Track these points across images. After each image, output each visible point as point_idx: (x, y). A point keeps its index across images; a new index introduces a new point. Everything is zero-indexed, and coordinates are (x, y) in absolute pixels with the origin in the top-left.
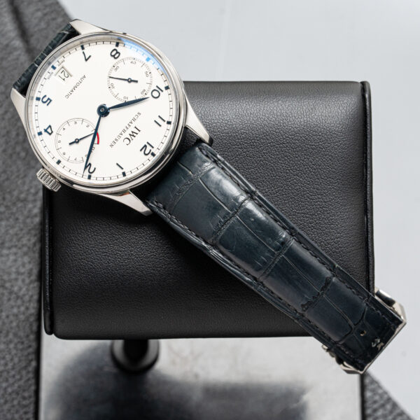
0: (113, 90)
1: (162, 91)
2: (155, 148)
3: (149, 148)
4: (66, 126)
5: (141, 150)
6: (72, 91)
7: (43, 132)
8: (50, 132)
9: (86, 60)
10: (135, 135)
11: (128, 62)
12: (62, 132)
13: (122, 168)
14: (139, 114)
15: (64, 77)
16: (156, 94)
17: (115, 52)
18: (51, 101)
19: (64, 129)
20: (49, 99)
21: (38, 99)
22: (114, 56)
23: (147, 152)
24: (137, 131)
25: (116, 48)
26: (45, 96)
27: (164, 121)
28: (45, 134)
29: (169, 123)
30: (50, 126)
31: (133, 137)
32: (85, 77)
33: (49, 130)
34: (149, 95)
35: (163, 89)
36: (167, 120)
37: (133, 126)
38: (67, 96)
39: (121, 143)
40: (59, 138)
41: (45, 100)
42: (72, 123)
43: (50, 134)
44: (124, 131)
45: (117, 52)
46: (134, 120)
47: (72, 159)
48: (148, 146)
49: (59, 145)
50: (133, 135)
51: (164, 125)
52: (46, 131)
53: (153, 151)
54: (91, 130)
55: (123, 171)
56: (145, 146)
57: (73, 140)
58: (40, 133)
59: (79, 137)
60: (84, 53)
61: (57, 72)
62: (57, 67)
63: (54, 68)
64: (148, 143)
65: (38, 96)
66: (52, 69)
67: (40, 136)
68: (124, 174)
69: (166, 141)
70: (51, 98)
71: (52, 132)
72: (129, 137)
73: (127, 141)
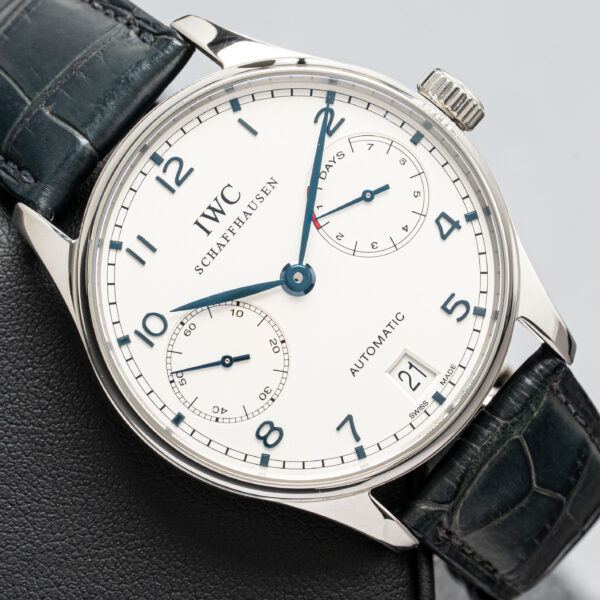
0: (273, 335)
1: (137, 333)
2: (151, 177)
3: (170, 178)
4: (399, 235)
5: (191, 170)
6: (386, 333)
7: (463, 222)
8: (443, 222)
9: (349, 418)
10: (210, 213)
11: (234, 411)
12: (412, 221)
13: (241, 121)
14: (199, 270)
15: (413, 372)
16: (155, 325)
17: (271, 441)
18: (444, 307)
19: (405, 229)
20: (450, 312)
21: (479, 312)
22: (273, 428)
23: (175, 166)
24: (204, 222)
25: (266, 451)
26: (459, 320)
27: (129, 251)
28: (458, 215)
29: (116, 246)
30: (444, 237)
31: (215, 206)
32: (353, 372)
33: (446, 226)
34: (173, 319)
35: (134, 338)
36: (123, 253)
37: (216, 237)
38: (399, 319)
39: (246, 188)
40: (418, 204)
41: (461, 310)
42: (384, 243)
43: (443, 215)
44: (239, 223)
45: (264, 439)
46: (212, 254)
47: (380, 148)
48: (173, 184)
49: (417, 184)
50: (214, 214)
51: (129, 242)
52: (456, 225)
53: (158, 171)
54: (334, 225)
55: (239, 115)
56: (179, 183)
57: (378, 198)
58: (471, 217)
59: (362, 205)
60: (357, 439)
61: (430, 386)
62: (430, 400)
63: (439, 398)
64: (172, 191)
65: (479, 319)
66: (444, 394)
67: (471, 210)
68: (235, 105)
69: (125, 197)
70: (443, 314)
71: (437, 221)
72: (225, 206)
73: (230, 195)
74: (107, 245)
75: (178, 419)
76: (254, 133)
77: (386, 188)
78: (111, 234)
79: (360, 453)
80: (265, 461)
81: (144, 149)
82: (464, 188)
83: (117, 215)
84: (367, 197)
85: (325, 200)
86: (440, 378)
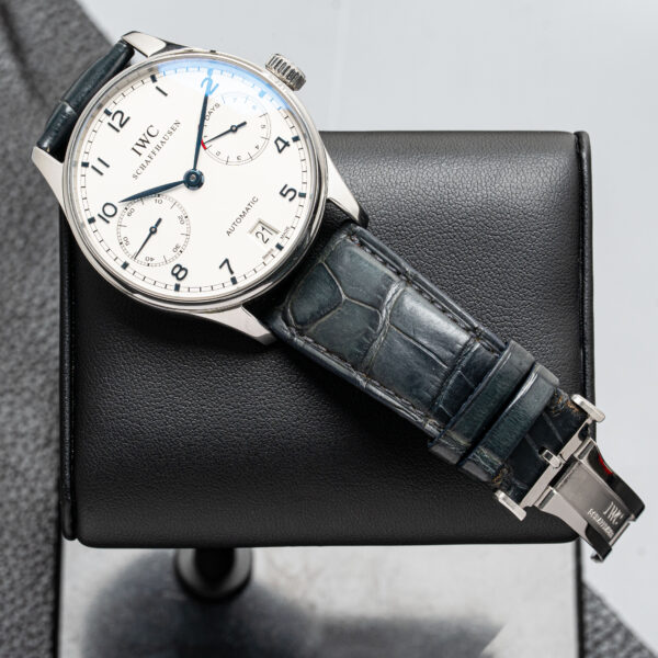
0: (180, 214)
1: (99, 215)
2: (105, 124)
3: (116, 123)
4: (254, 151)
5: (128, 118)
6: (247, 209)
7: (291, 142)
8: (279, 142)
9: (227, 261)
10: (140, 143)
11: (159, 259)
12: (261, 142)
13: (157, 88)
14: (135, 177)
15: (264, 232)
16: (110, 211)
17: (180, 276)
18: (281, 193)
19: (257, 147)
20: (285, 196)
21: (303, 195)
22: (182, 269)
23: (119, 116)
24: (137, 148)
25: (178, 282)
26: (291, 200)
27: (93, 167)
28: (288, 139)
29: (85, 165)
30: (280, 151)
31: (143, 138)
32: (228, 233)
33: (281, 145)
34: (121, 208)
35: (97, 218)
36: (90, 169)
37: (144, 157)
38: (254, 201)
39: (162, 128)
40: (264, 132)
41: (291, 194)
42: (244, 157)
43: (279, 139)
44: (158, 148)
45: (176, 275)
46: (143, 167)
47: (241, 100)
48: (117, 126)
49: (263, 121)
50: (143, 143)
51: (93, 162)
52: (287, 144)
53: (109, 119)
54: (214, 147)
55: (156, 84)
56: (121, 126)
57: (240, 130)
58: (296, 139)
59: (231, 135)
60: (232, 272)
61: (275, 239)
62: (275, 248)
63: (280, 247)
64: (118, 131)
65: (303, 199)
66: (282, 244)
67: (296, 135)
68: (154, 79)
69: (89, 135)
70: (281, 197)
71: (276, 142)
72: (149, 138)
73: (152, 132)
74: (80, 164)
75: (125, 266)
76: (166, 95)
77: (244, 123)
78: (82, 158)
79: (234, 281)
80: (177, 288)
81: (100, 107)
82: (291, 121)
83: (85, 146)
84: (234, 130)
85: (208, 133)
86: (280, 235)
